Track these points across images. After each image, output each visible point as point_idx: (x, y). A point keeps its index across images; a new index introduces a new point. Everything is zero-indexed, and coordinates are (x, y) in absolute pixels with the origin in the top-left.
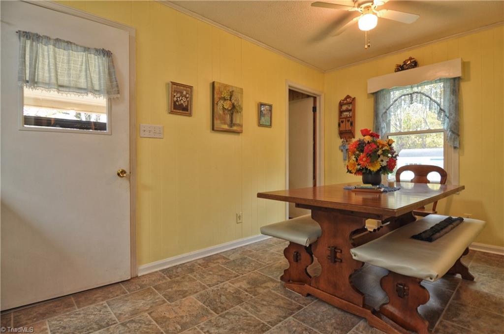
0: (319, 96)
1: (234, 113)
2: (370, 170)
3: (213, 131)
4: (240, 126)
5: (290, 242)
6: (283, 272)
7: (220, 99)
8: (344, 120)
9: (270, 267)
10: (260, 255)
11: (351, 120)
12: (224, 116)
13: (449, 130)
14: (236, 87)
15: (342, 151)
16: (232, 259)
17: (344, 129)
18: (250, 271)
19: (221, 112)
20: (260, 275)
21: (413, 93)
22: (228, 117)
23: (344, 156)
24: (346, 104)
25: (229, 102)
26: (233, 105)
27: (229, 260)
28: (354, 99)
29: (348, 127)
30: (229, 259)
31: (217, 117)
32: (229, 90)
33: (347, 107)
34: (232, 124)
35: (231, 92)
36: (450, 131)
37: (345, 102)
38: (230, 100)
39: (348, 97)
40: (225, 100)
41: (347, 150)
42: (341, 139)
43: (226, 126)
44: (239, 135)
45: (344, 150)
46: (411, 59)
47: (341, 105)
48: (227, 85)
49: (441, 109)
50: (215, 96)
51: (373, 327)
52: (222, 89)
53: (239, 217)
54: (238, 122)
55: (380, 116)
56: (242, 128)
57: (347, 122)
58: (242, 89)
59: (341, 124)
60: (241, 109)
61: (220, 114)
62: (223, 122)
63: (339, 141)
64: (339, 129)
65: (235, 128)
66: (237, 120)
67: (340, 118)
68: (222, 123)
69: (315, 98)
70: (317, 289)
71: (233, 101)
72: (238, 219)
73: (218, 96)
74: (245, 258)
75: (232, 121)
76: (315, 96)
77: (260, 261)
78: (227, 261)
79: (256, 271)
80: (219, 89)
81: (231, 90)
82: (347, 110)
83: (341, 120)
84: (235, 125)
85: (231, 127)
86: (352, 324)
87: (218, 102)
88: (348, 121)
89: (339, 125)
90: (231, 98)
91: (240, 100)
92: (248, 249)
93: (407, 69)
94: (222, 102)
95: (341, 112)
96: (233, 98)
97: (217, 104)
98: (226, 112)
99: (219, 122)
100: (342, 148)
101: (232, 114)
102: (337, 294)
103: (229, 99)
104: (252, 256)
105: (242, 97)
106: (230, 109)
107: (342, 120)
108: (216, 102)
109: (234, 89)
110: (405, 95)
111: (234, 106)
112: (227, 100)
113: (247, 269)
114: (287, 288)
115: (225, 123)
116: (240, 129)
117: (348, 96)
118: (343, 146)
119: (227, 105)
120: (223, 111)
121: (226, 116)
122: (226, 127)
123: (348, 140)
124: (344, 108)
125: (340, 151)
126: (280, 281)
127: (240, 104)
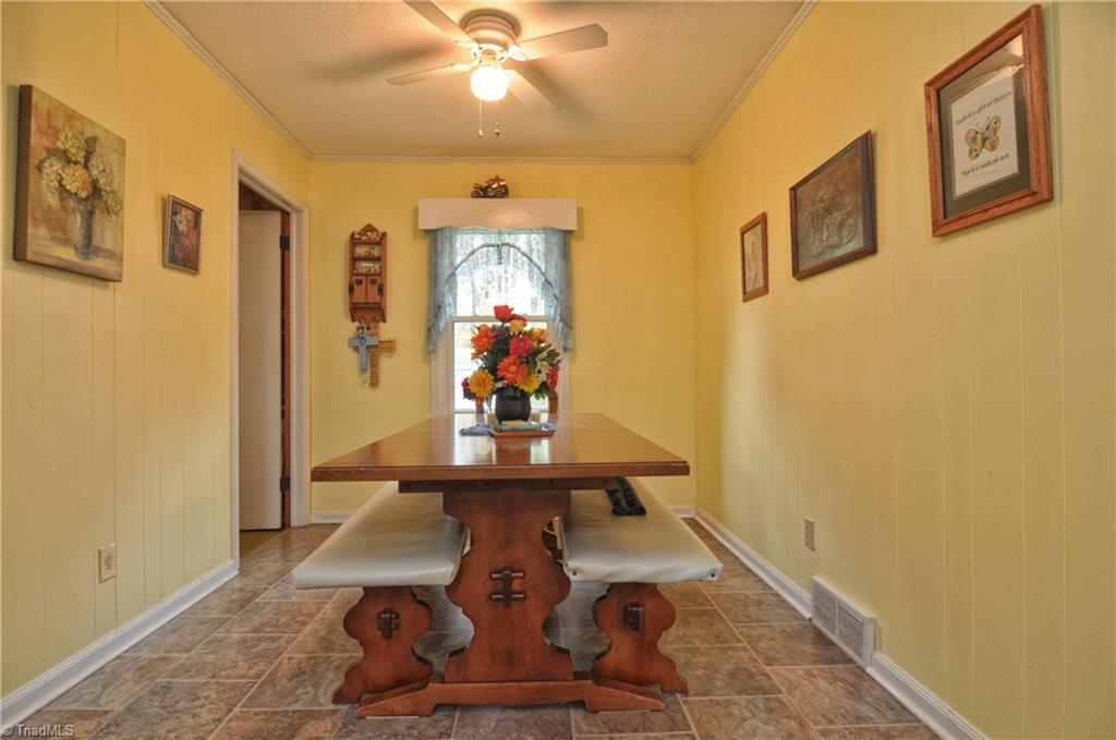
0: (298, 211)
1: (98, 214)
2: (522, 390)
3: (15, 264)
4: (118, 258)
5: (365, 588)
6: (342, 675)
7: (52, 152)
8: (363, 278)
9: (272, 680)
10: (210, 658)
11: (379, 282)
12: (64, 215)
13: (558, 318)
14: (106, 130)
15: (356, 349)
16: (117, 707)
17: (363, 300)
18: (220, 720)
19: (53, 200)
20: (263, 717)
21: (502, 245)
22: (77, 223)
23: (362, 361)
24: (365, 243)
25: (80, 171)
26: (95, 183)
27: (109, 716)
28: (384, 234)
29: (374, 297)
30: (106, 713)
31: (38, 214)
32: (82, 133)
33: (367, 250)
34: (88, 246)
35: (87, 141)
36: (560, 321)
37: (364, 238)
38: (86, 167)
39: (370, 228)
40: (69, 161)
41: (368, 347)
42: (353, 321)
43: (72, 251)
44: (107, 287)
45: (363, 349)
46: (497, 179)
47: (354, 241)
48: (75, 112)
49: (546, 281)
50: (35, 139)
51: (597, 712)
52: (59, 122)
53: (109, 558)
54: (108, 244)
55: (443, 282)
56: (121, 266)
57: (369, 285)
58: (122, 142)
59: (356, 287)
60: (120, 203)
61: (50, 206)
62: (59, 235)
63: (351, 328)
64: (351, 299)
65: (97, 263)
66: (105, 236)
67: (352, 274)
68: (53, 238)
69: (285, 216)
70: (463, 682)
71: (95, 172)
72: (104, 567)
73: (45, 142)
74: (167, 688)
75: (88, 236)
76: (287, 208)
77: (229, 677)
78: (105, 720)
79: (237, 709)
80: (49, 117)
81: (88, 134)
82: (369, 258)
83: (355, 278)
84: (97, 251)
85: (86, 256)
86: (563, 724)
87: (42, 161)
88: (373, 282)
89: (351, 289)
90: (87, 159)
91: (116, 173)
92: (146, 654)
93: (493, 197)
94: (57, 166)
95: (354, 260)
96: (93, 162)
97: (40, 168)
98: (71, 203)
99: (43, 232)
100: (357, 343)
101: (91, 214)
102: (514, 677)
103: (82, 160)
104: (185, 669)
105: (122, 166)
106: (83, 195)
107: (359, 278)
108: (34, 161)
109: (98, 133)
110: (488, 246)
111: (96, 190)
112: (76, 163)
113: (205, 717)
114: (369, 718)
115: (66, 242)
116: (117, 269)
117: (369, 225)
118: (360, 338)
119: (75, 181)
120: (62, 199)
121: (71, 218)
122: (68, 255)
123: (372, 325)
124: (361, 251)
125: (351, 350)
126: (332, 707)
127: (116, 186)
